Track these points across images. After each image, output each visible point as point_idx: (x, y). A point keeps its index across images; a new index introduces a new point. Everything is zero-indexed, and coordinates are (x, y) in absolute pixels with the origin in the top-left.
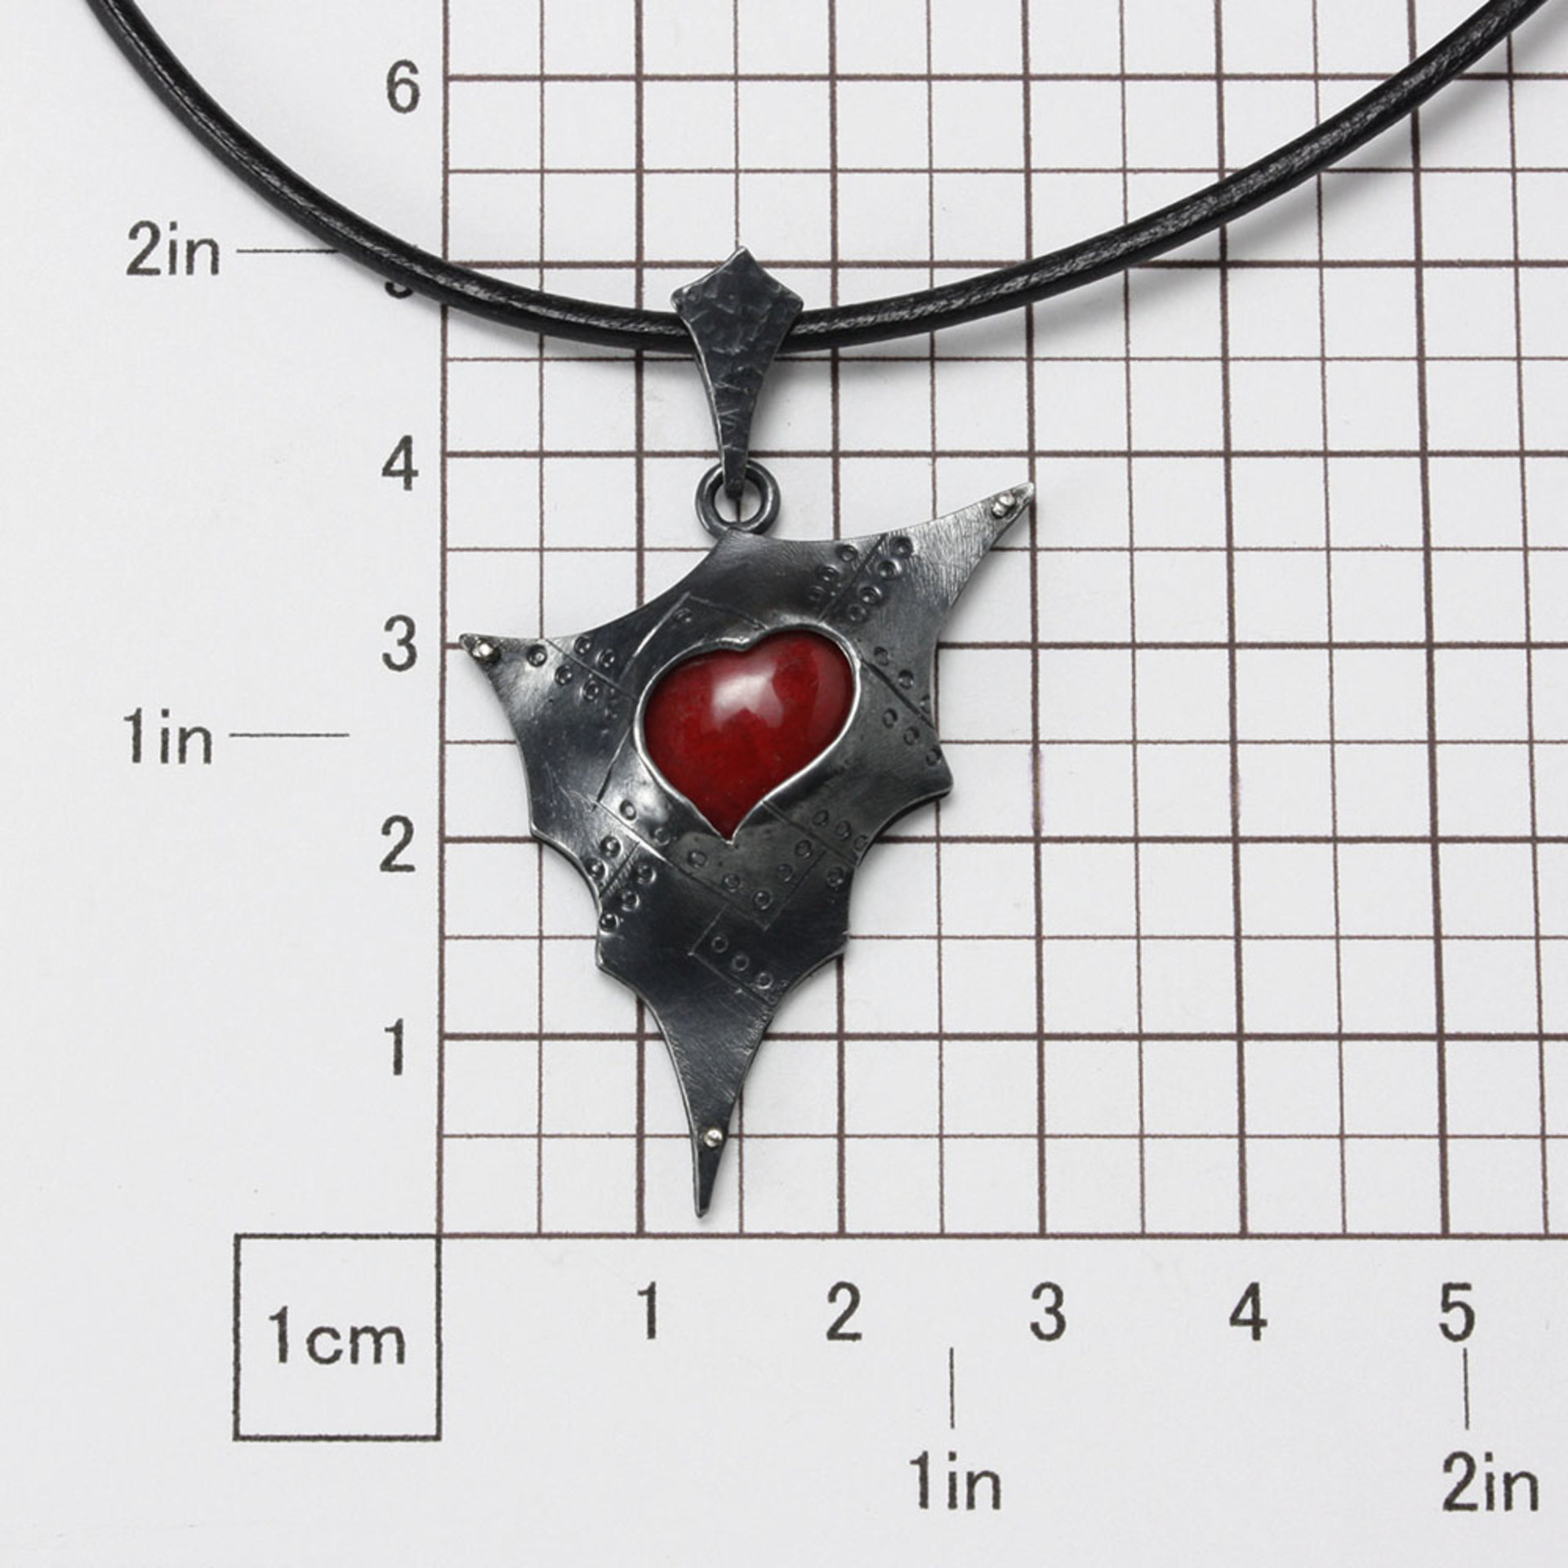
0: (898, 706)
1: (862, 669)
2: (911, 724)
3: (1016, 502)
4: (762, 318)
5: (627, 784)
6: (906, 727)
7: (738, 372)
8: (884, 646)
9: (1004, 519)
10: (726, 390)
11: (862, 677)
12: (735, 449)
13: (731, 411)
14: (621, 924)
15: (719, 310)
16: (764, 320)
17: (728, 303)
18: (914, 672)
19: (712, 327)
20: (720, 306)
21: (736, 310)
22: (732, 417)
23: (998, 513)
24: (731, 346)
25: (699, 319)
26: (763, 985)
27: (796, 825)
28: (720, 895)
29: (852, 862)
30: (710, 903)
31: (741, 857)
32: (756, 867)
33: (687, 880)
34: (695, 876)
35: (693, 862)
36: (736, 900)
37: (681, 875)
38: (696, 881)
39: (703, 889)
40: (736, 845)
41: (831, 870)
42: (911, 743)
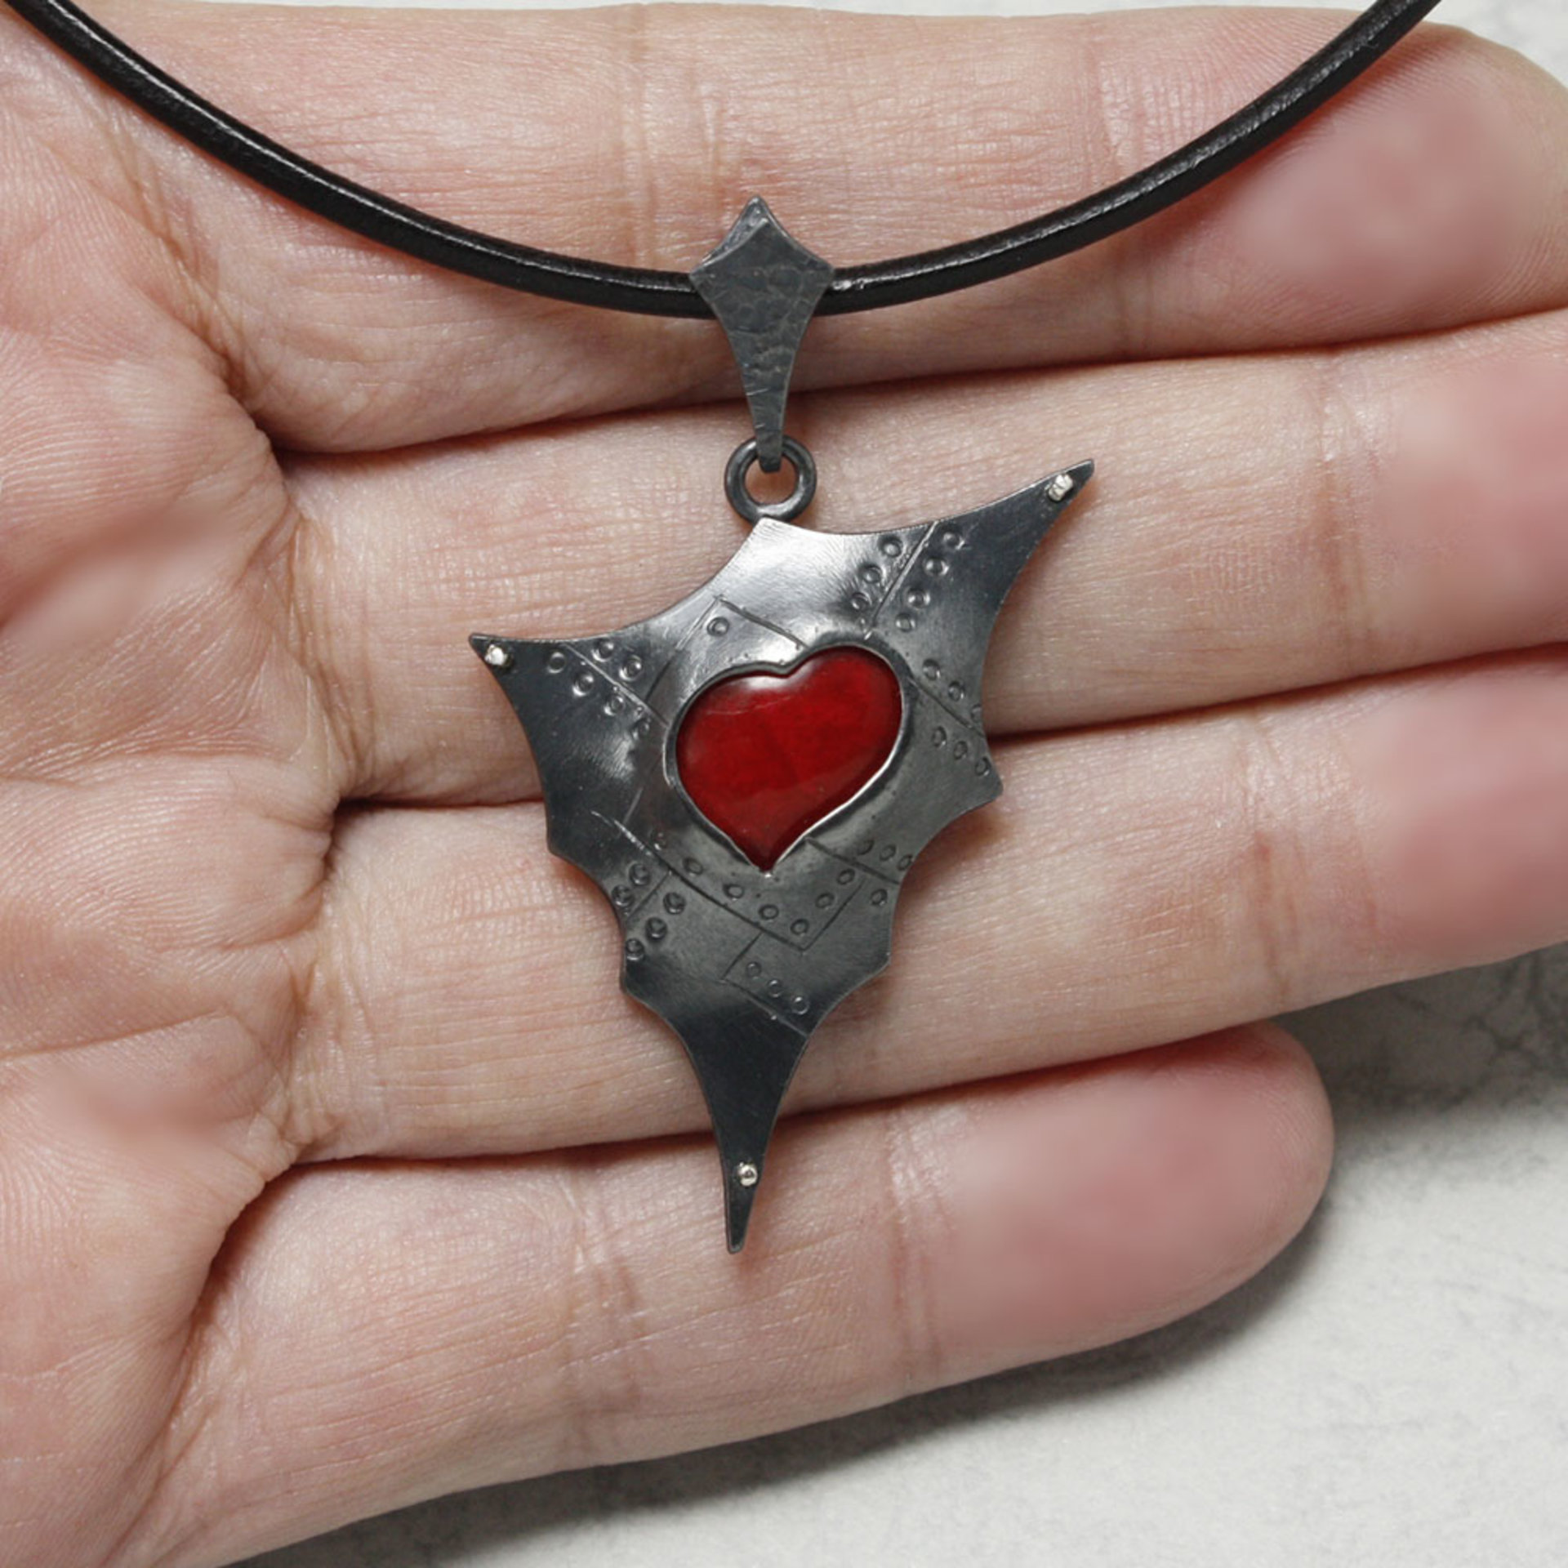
0: (948, 721)
2: (961, 738)
3: (1075, 484)
6: (956, 741)
8: (934, 656)
9: (1061, 504)
14: (649, 950)
18: (966, 681)
26: (799, 1010)
27: (839, 857)
28: (756, 925)
29: (896, 882)
30: (746, 932)
31: (781, 891)
32: (796, 898)
33: (722, 910)
34: (732, 907)
35: (730, 896)
36: (773, 929)
37: (716, 906)
38: (731, 911)
39: (738, 919)
40: (777, 880)
41: (873, 894)
42: (960, 757)
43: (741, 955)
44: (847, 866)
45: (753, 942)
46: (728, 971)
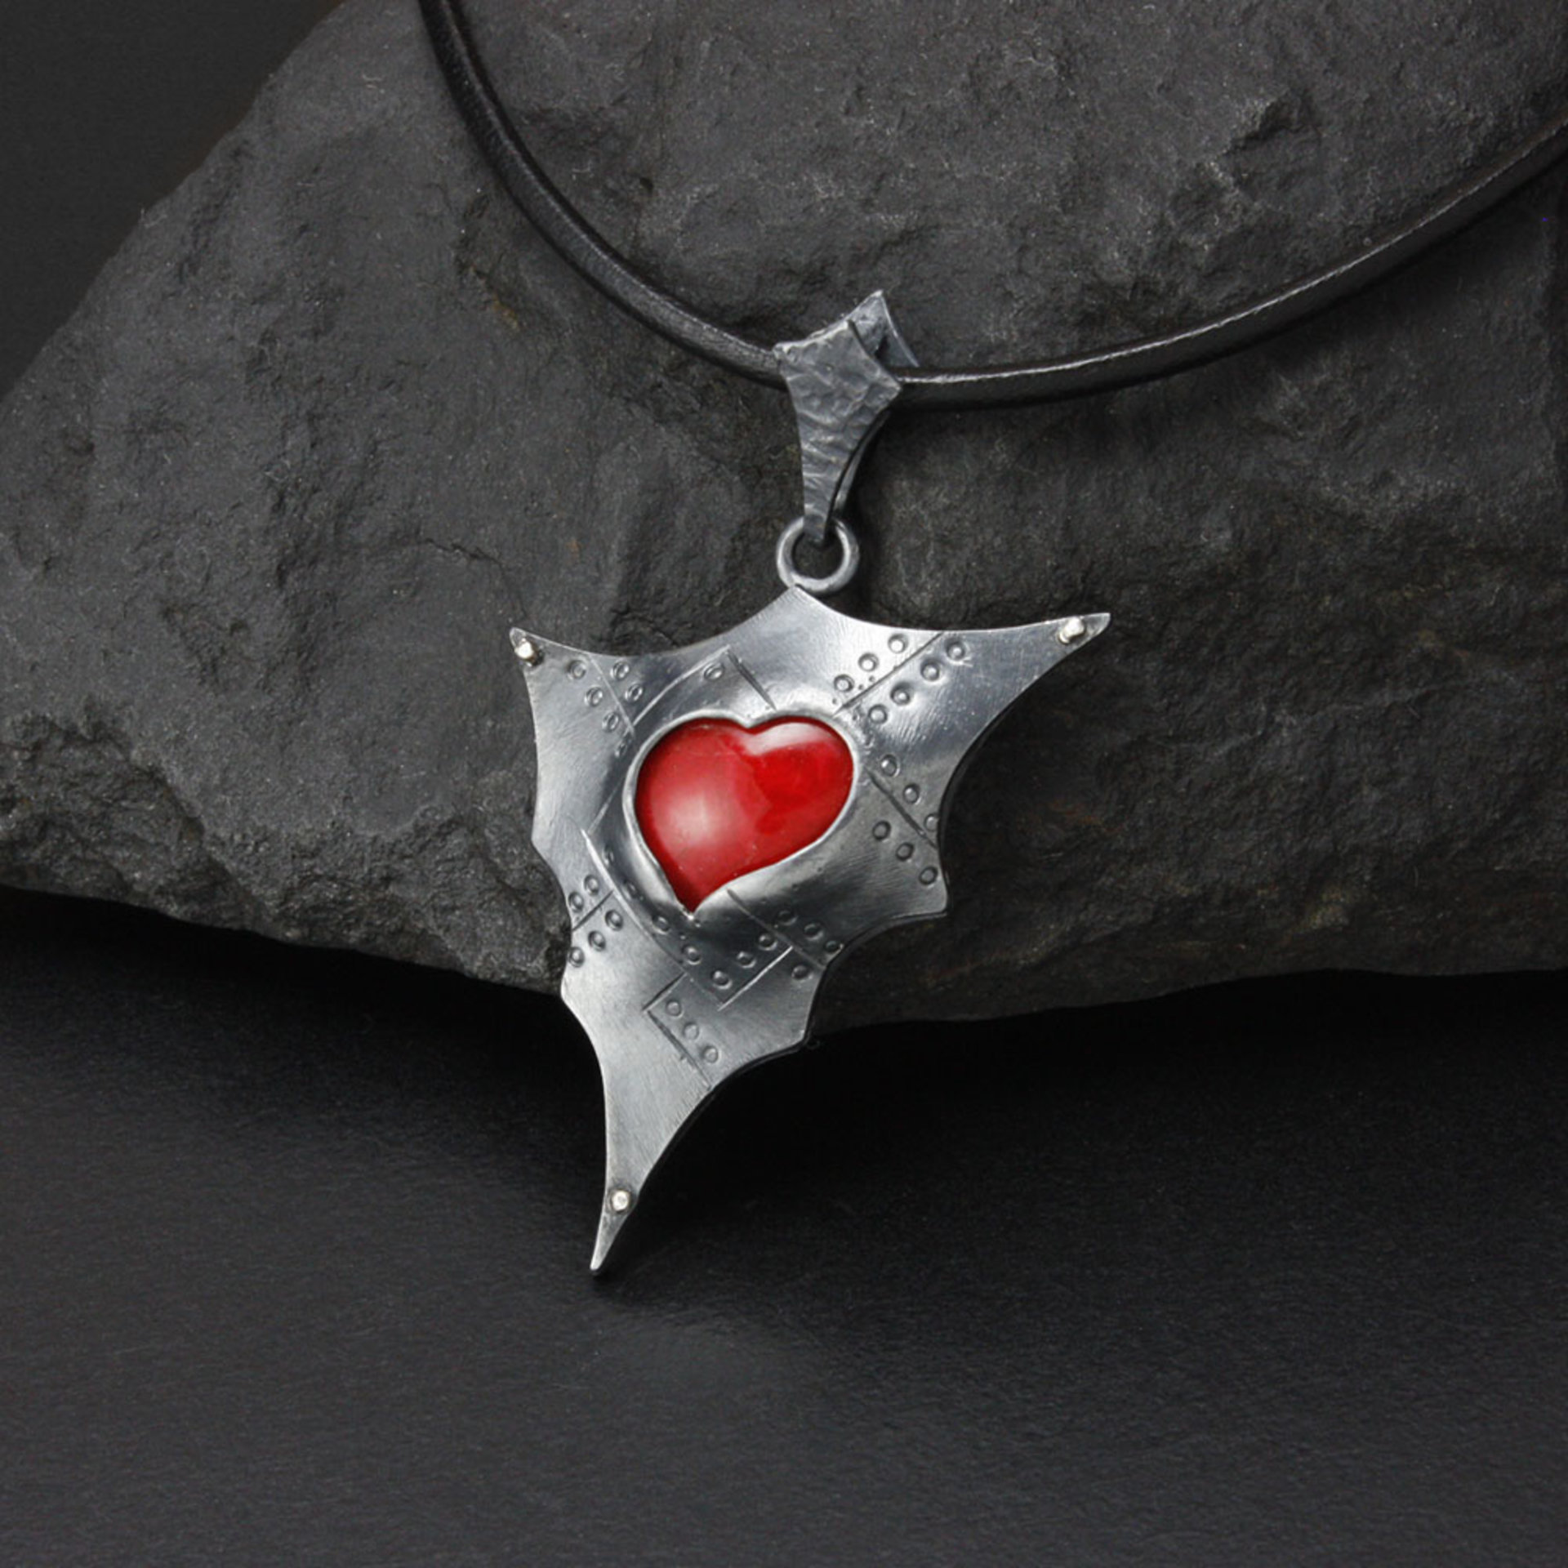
0: (895, 820)
2: (909, 840)
3: (1085, 631)
4: (857, 396)
6: (902, 842)
7: (827, 441)
9: (1068, 647)
10: (816, 454)
11: (859, 785)
12: (816, 511)
13: (818, 475)
15: (816, 378)
16: (859, 400)
17: (825, 373)
18: (926, 786)
20: (817, 374)
21: (832, 383)
23: (1063, 639)
24: (823, 416)
26: (710, 1061)
28: (679, 963)
29: (821, 963)
30: (671, 968)
33: (651, 940)
34: (658, 938)
35: (657, 925)
37: (646, 934)
38: (659, 944)
39: (665, 953)
40: (697, 921)
41: (795, 966)
42: (903, 859)
43: (665, 990)
45: (677, 980)
46: (650, 1003)
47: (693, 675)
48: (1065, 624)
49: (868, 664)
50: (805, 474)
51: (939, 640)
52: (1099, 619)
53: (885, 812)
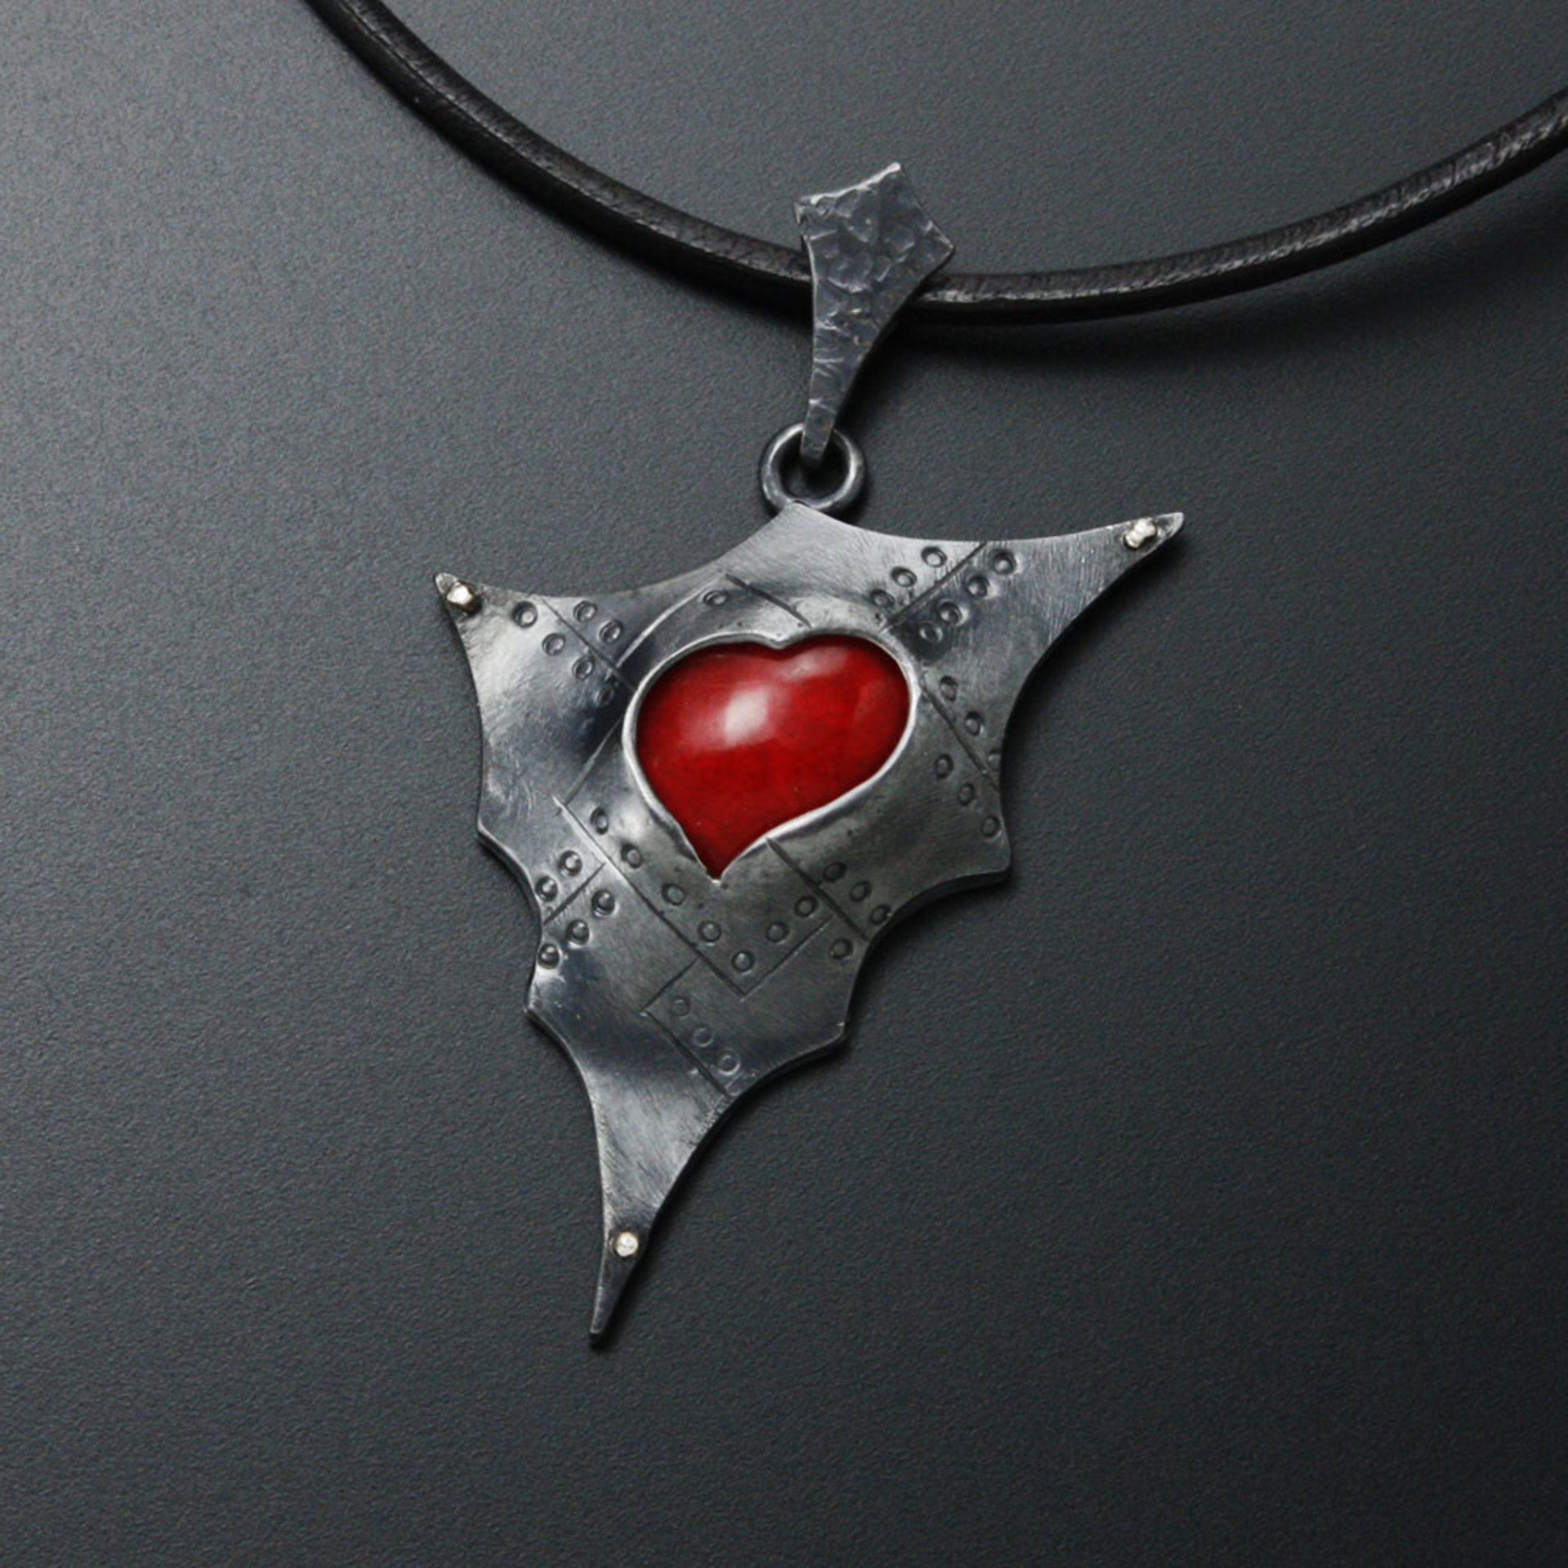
0: (958, 754)
1: (923, 700)
2: (971, 780)
3: (1156, 533)
4: (900, 255)
5: (604, 788)
6: (964, 781)
7: (853, 315)
8: (957, 676)
9: (1137, 553)
10: (833, 333)
11: (920, 710)
12: (824, 407)
13: (832, 360)
14: (565, 962)
15: (849, 234)
16: (901, 260)
17: (862, 227)
18: (988, 716)
19: (836, 251)
20: (851, 228)
21: (871, 238)
22: (829, 366)
23: (1131, 543)
24: (851, 282)
25: (823, 238)
26: (727, 1069)
27: (802, 874)
28: (692, 946)
29: (864, 937)
30: (679, 954)
31: (728, 904)
32: (744, 919)
33: (657, 919)
34: (668, 916)
35: (667, 899)
36: (712, 957)
37: (650, 913)
38: (668, 922)
39: (674, 935)
40: (725, 886)
41: (837, 941)
42: (966, 803)
43: (670, 984)
44: (810, 892)
45: (686, 969)
46: (650, 1002)
47: (690, 603)
48: (1132, 528)
49: (902, 579)
50: (816, 360)
51: (981, 553)
52: (1172, 519)
53: (948, 745)
